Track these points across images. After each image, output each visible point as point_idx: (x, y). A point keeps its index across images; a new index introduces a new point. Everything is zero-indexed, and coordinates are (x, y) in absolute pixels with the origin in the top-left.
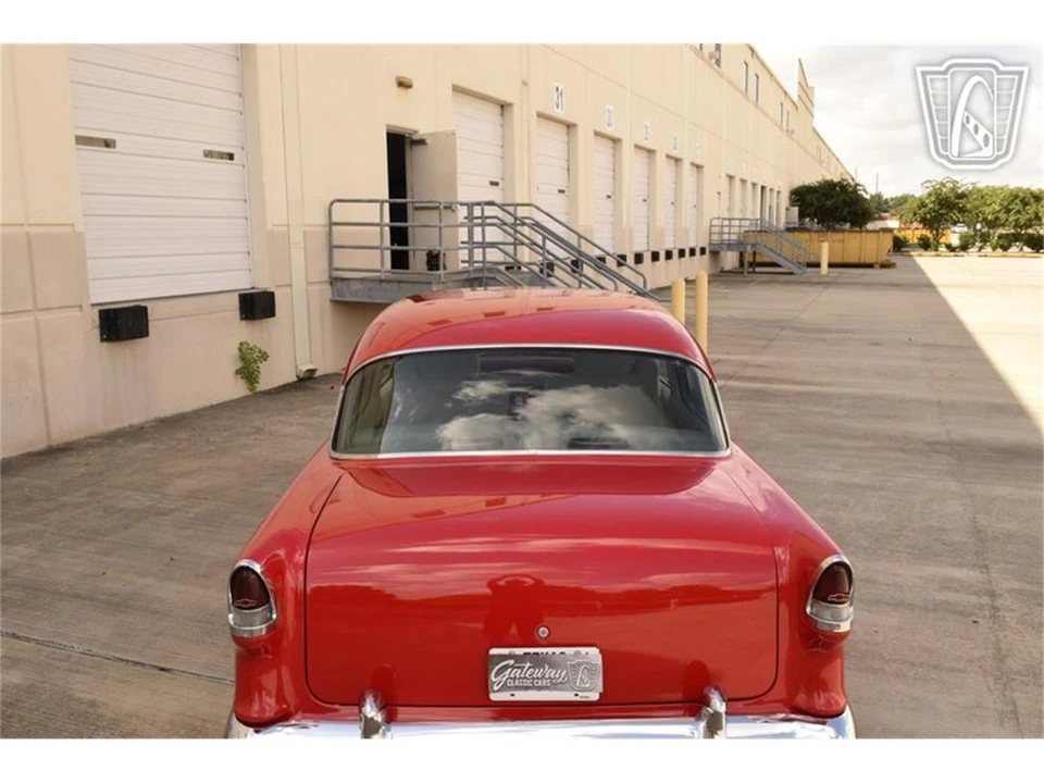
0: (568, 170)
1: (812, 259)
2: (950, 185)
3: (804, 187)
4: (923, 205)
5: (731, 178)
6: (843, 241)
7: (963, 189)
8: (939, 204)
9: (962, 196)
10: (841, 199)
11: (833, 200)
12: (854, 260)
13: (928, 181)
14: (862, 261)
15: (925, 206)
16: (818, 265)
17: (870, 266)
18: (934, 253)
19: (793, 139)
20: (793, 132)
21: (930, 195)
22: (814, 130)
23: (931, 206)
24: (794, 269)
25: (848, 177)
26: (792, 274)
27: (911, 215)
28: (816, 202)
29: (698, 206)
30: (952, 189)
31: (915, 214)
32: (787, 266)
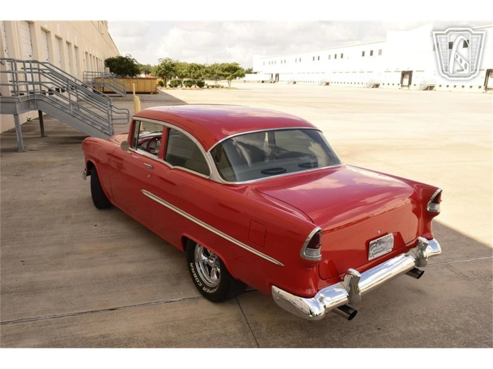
0: (31, 45)
1: (129, 90)
2: (168, 61)
3: (110, 59)
4: (160, 69)
5: (86, 53)
6: (137, 83)
7: (174, 62)
8: (166, 68)
9: (173, 65)
10: (127, 65)
11: (124, 65)
12: (143, 91)
13: (161, 59)
14: (146, 91)
15: (161, 69)
16: (132, 93)
17: (149, 93)
18: (165, 88)
19: (103, 37)
20: (103, 34)
21: (162, 64)
22: (109, 34)
23: (163, 69)
24: (122, 95)
25: (128, 55)
26: (121, 96)
27: (155, 73)
28: (117, 66)
29: (78, 65)
30: (170, 63)
31: (157, 72)
32: (119, 93)
